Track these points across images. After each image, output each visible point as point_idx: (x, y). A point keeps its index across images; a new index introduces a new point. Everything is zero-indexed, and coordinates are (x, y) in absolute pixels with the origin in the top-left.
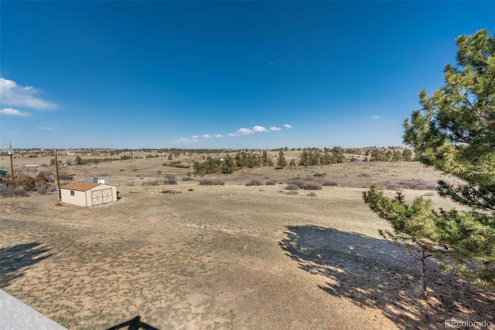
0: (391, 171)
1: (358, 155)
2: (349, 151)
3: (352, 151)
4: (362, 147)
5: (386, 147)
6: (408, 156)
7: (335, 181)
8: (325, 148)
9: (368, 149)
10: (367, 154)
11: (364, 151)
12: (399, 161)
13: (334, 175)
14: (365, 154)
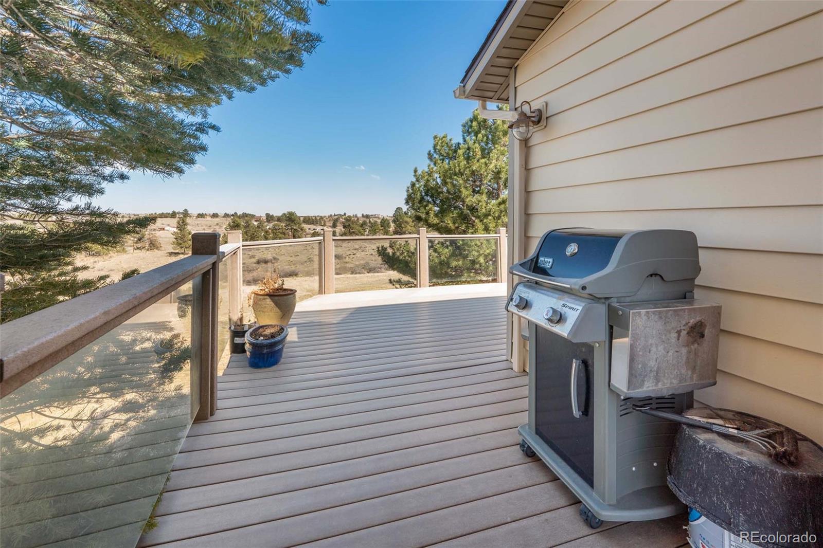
0: (369, 248)
1: (322, 227)
2: (309, 220)
3: (313, 220)
4: (327, 214)
5: (359, 215)
6: (387, 228)
7: (293, 268)
8: (267, 214)
9: (336, 217)
10: (334, 226)
11: (329, 221)
12: (377, 234)
13: (291, 259)
14: (331, 225)
